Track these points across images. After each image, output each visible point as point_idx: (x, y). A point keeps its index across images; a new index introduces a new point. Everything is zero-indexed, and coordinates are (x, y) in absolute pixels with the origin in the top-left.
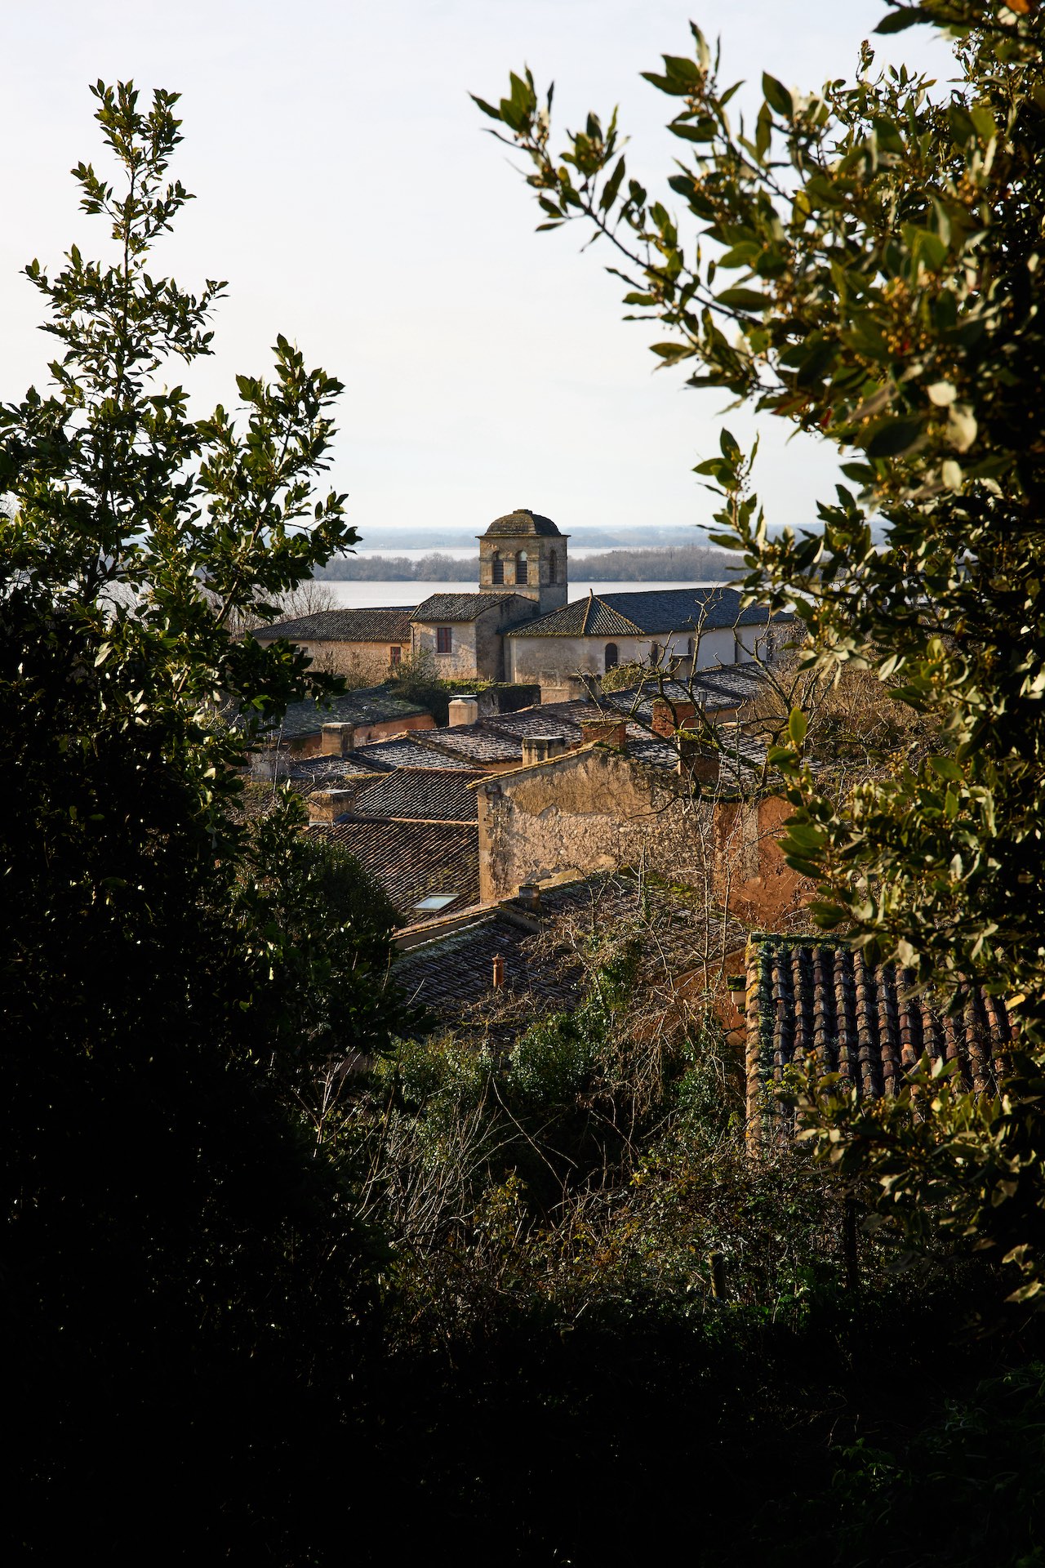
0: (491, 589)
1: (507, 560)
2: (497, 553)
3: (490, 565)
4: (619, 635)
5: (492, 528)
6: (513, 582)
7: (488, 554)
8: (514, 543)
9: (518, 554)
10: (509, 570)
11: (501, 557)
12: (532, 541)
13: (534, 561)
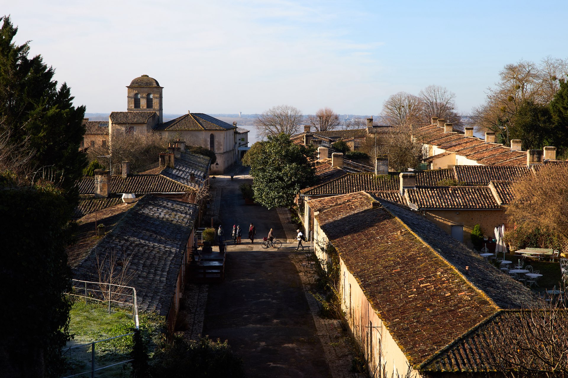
0: (134, 110)
1: (142, 97)
2: (136, 95)
3: (133, 99)
4: (216, 130)
5: (133, 83)
6: (145, 107)
7: (132, 94)
8: (146, 90)
9: (149, 95)
10: (143, 103)
11: (139, 96)
12: (155, 89)
13: (157, 98)
